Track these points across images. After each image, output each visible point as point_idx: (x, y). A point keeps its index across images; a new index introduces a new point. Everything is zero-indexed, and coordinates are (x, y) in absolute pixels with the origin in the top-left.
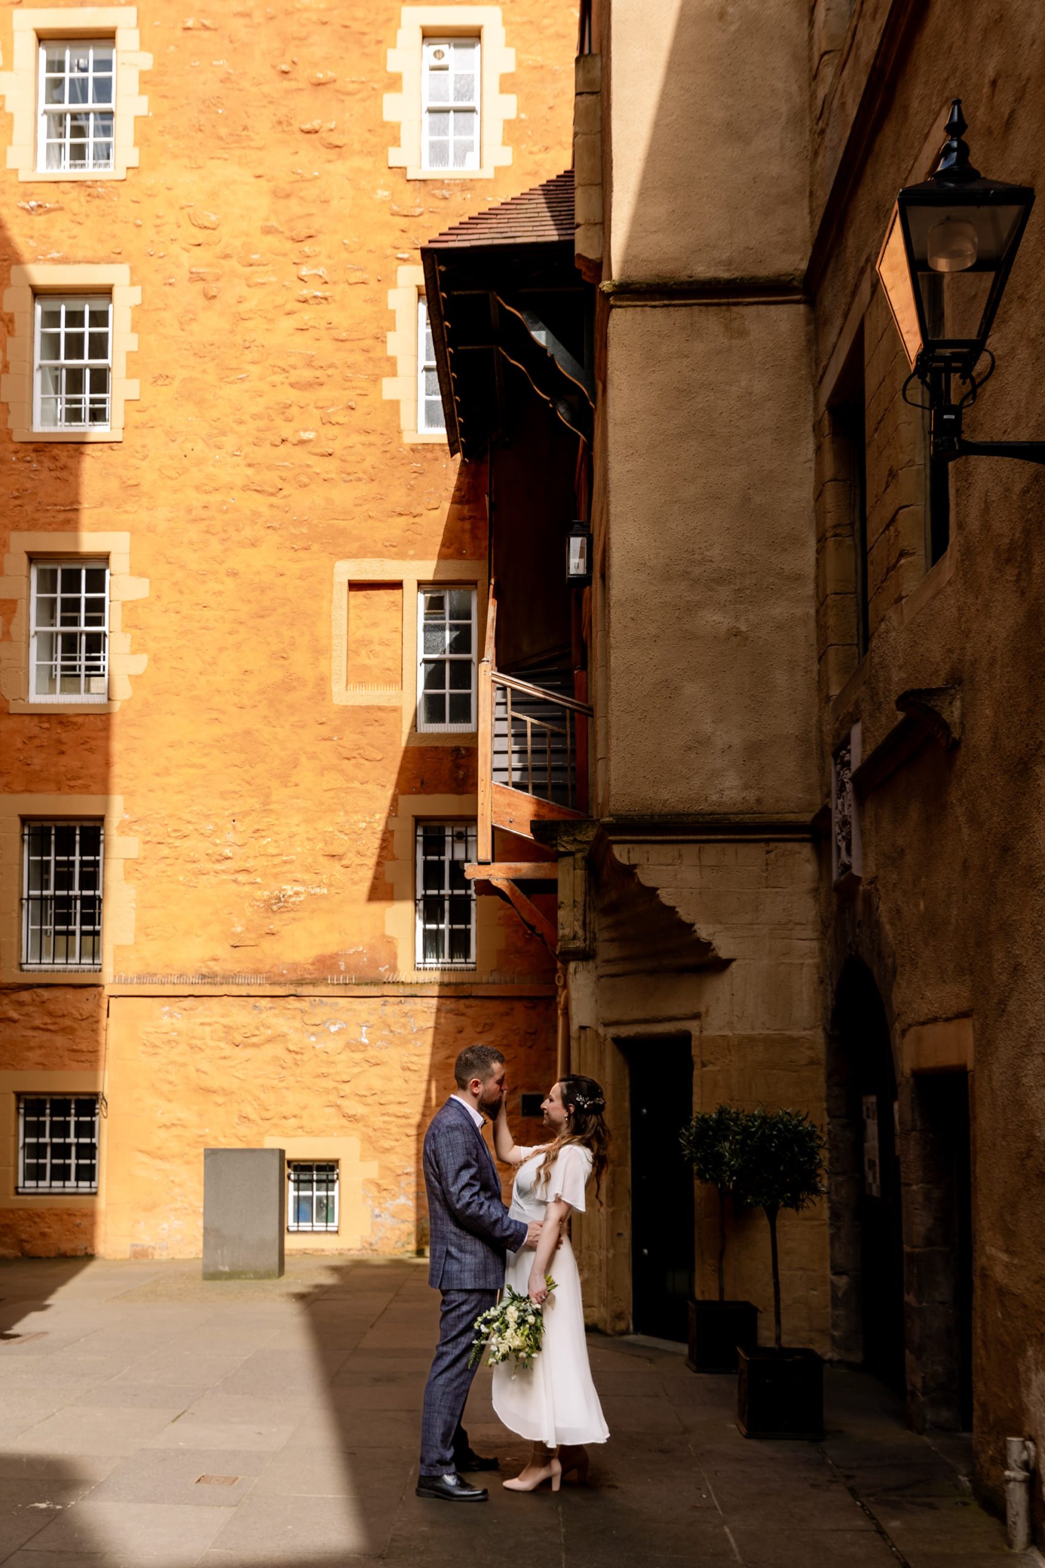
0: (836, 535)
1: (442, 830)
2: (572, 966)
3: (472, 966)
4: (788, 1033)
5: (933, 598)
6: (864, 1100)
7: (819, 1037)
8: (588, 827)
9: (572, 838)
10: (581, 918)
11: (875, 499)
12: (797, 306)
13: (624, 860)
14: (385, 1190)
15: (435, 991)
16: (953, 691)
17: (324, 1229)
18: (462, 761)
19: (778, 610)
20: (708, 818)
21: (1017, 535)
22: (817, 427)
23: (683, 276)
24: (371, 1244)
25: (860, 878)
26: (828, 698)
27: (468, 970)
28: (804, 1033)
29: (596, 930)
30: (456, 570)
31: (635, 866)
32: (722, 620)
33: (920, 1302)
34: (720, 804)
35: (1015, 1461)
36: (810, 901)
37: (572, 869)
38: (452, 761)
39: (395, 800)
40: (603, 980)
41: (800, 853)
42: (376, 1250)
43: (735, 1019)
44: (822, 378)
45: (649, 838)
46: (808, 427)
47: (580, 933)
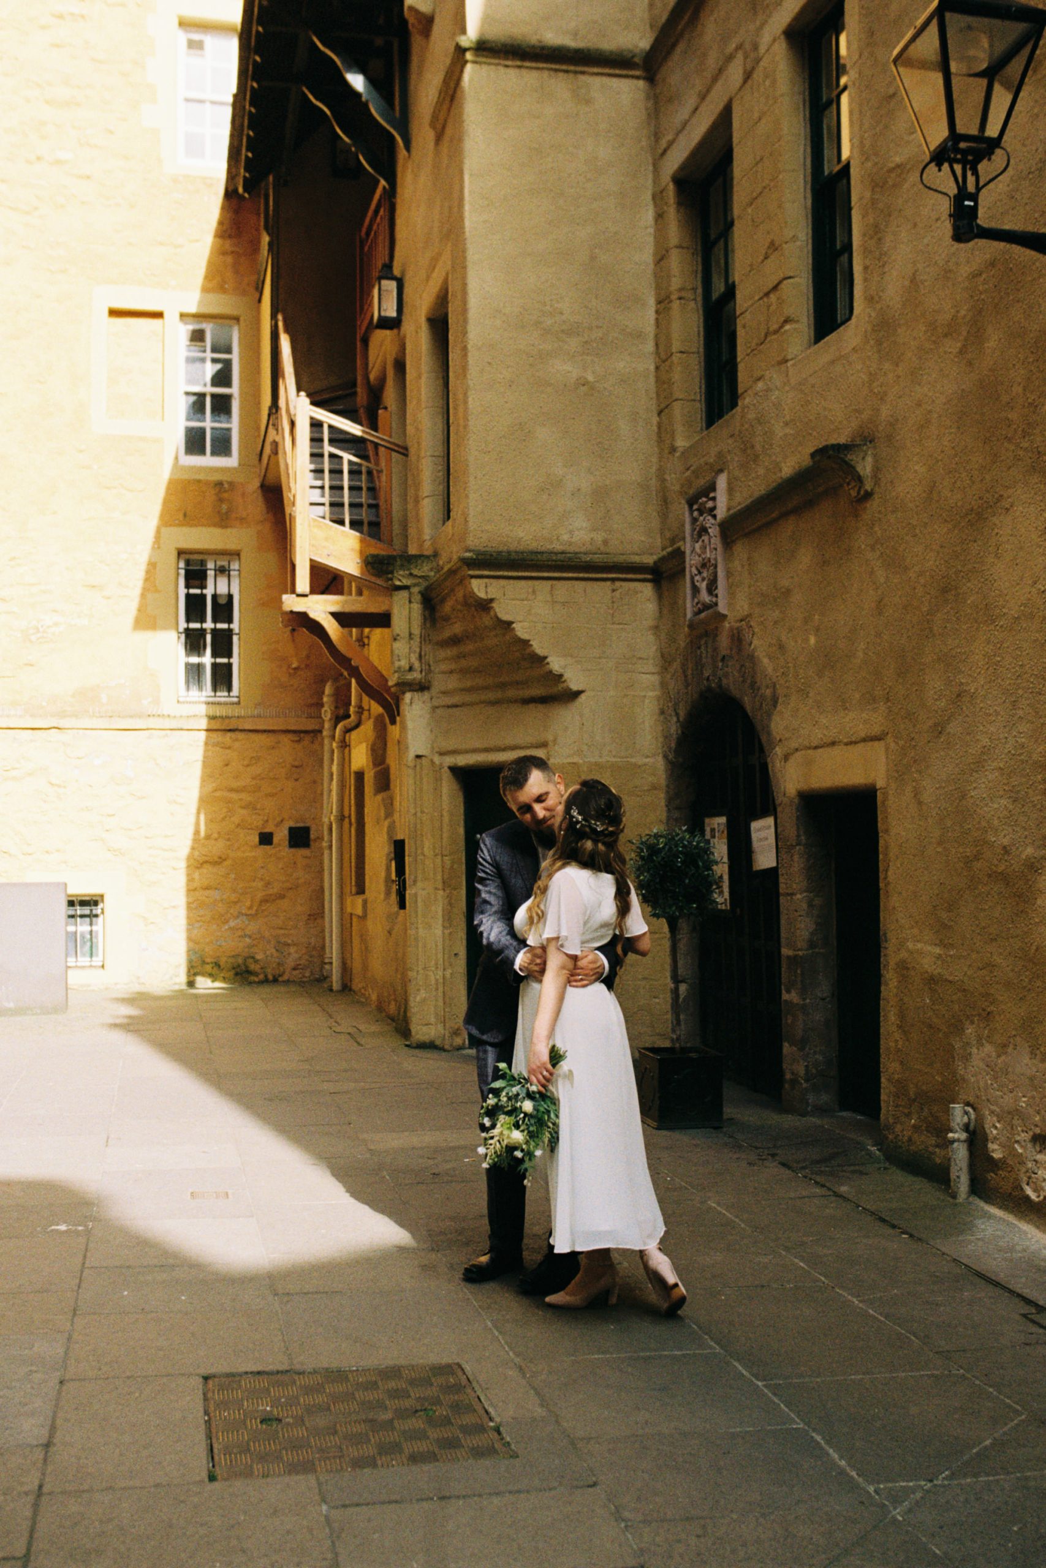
0: (680, 298)
1: (203, 563)
2: (408, 696)
3: (236, 700)
4: (633, 760)
5: (833, 362)
6: (707, 820)
7: (660, 764)
8: (423, 562)
9: (407, 572)
10: (418, 650)
11: (749, 269)
12: (635, 82)
13: (482, 595)
14: (152, 923)
15: (204, 723)
16: (865, 448)
17: (88, 964)
18: (226, 495)
19: (622, 365)
20: (560, 557)
21: (963, 313)
22: (658, 197)
23: (533, 40)
24: (138, 978)
25: (725, 616)
26: (673, 449)
27: (233, 704)
28: (647, 760)
29: (431, 663)
30: (220, 304)
31: (492, 600)
32: (570, 369)
33: (804, 999)
34: (571, 544)
35: (958, 1124)
36: (651, 638)
37: (407, 602)
38: (215, 494)
39: (158, 532)
40: (438, 711)
41: (641, 592)
42: (143, 984)
43: (585, 748)
44: (665, 151)
45: (506, 573)
46: (647, 196)
47: (417, 665)
